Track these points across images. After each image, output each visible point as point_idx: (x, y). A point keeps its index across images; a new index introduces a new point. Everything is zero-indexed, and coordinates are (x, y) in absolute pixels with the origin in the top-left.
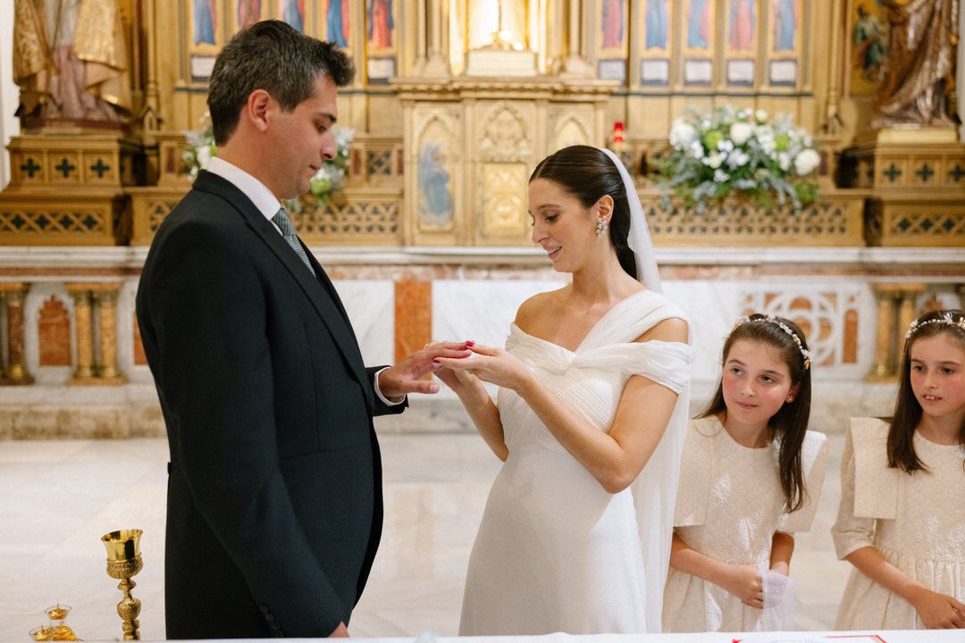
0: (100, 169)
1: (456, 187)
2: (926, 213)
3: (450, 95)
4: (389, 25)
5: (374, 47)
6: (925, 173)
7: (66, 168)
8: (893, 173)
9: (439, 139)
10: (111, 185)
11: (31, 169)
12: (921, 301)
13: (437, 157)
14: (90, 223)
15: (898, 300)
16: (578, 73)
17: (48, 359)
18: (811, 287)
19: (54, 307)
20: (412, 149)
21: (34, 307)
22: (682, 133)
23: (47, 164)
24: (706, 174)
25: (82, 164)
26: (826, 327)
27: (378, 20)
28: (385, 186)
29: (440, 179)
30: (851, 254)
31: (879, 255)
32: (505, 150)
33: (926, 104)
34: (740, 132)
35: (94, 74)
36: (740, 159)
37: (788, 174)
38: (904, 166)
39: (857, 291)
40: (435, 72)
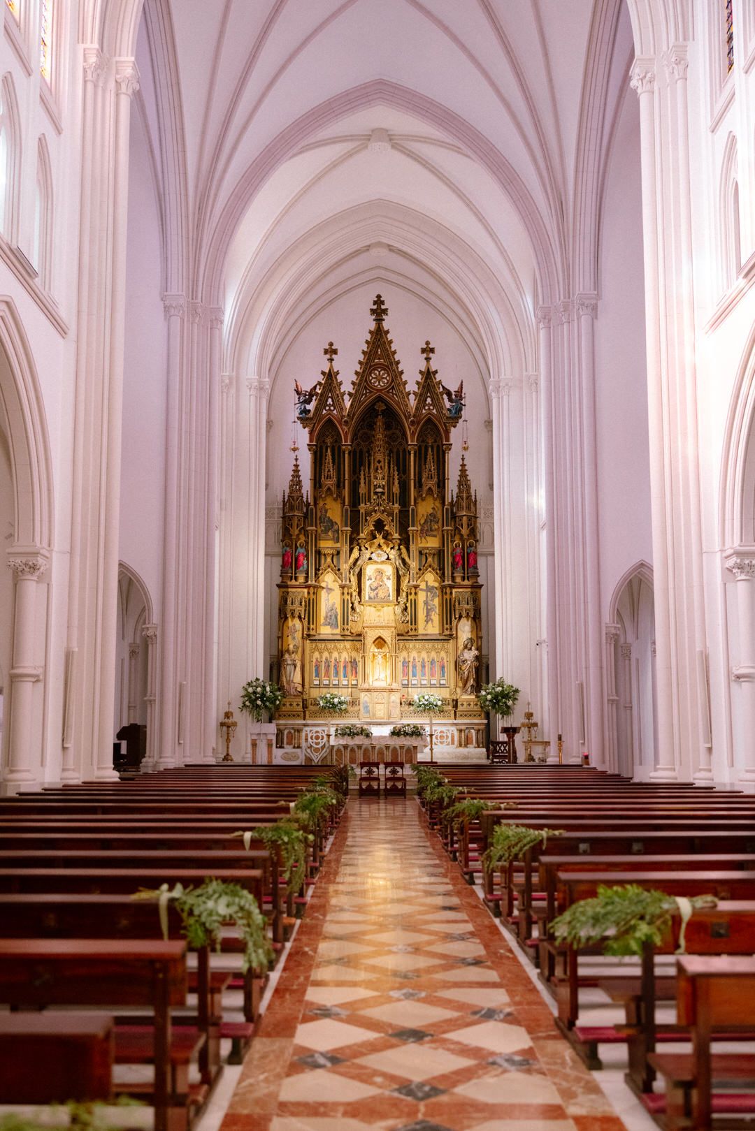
0: (298, 705)
1: (370, 708)
2: (465, 713)
3: (368, 690)
4: (356, 673)
5: (353, 678)
6: (469, 705)
7: (291, 705)
8: (462, 705)
9: (366, 699)
10: (300, 708)
11: (284, 705)
12: (467, 731)
13: (366, 702)
14: (298, 716)
15: (461, 731)
16: (395, 686)
17: (287, 744)
18: (444, 729)
19: (290, 733)
20: (361, 701)
21: (286, 732)
22: (416, 698)
23: (288, 704)
24: (420, 706)
25: (295, 704)
26: (447, 737)
27: (354, 672)
28: (356, 708)
29: (367, 707)
30: (451, 722)
31: (455, 722)
32: (380, 701)
33: (469, 690)
34: (426, 698)
35: (296, 685)
36: (426, 703)
37: (436, 706)
38: (465, 703)
39: (454, 729)
40: (366, 686)
